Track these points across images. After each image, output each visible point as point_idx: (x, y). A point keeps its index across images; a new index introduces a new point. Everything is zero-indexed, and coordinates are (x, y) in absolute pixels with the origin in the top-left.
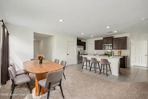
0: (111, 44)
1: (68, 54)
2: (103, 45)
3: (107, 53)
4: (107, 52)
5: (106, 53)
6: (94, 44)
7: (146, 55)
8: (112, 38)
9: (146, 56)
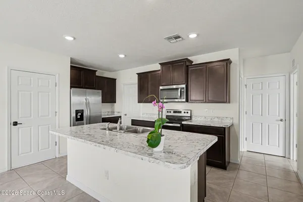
0: (184, 86)
1: (15, 124)
2: (161, 88)
3: (172, 114)
4: (174, 112)
5: (169, 114)
6: (137, 85)
7: (281, 120)
8: (188, 64)
9: (282, 123)
